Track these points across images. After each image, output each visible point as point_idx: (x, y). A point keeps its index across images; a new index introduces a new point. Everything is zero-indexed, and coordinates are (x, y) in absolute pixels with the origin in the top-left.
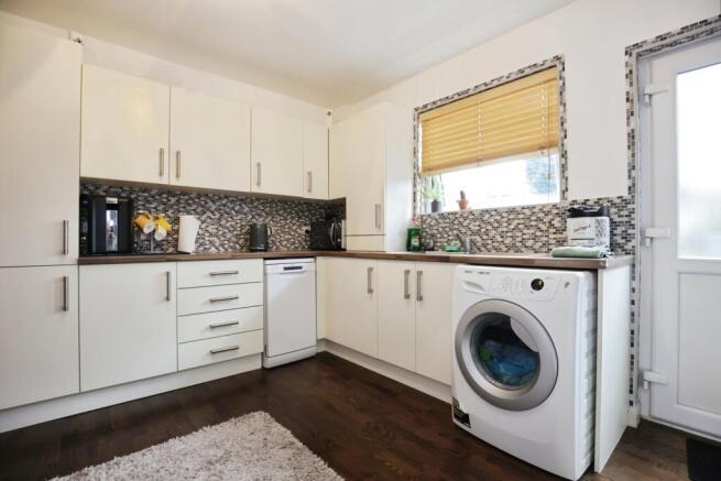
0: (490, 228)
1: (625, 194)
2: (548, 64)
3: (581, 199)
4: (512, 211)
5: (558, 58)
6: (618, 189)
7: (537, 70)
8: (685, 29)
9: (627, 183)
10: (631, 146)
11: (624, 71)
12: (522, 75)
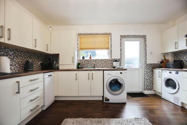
0: (97, 63)
1: (120, 58)
2: (109, 34)
3: (114, 58)
4: (102, 60)
5: (110, 33)
6: (119, 58)
7: (107, 34)
8: (127, 36)
9: (120, 57)
10: (121, 51)
11: (120, 39)
12: (104, 34)
